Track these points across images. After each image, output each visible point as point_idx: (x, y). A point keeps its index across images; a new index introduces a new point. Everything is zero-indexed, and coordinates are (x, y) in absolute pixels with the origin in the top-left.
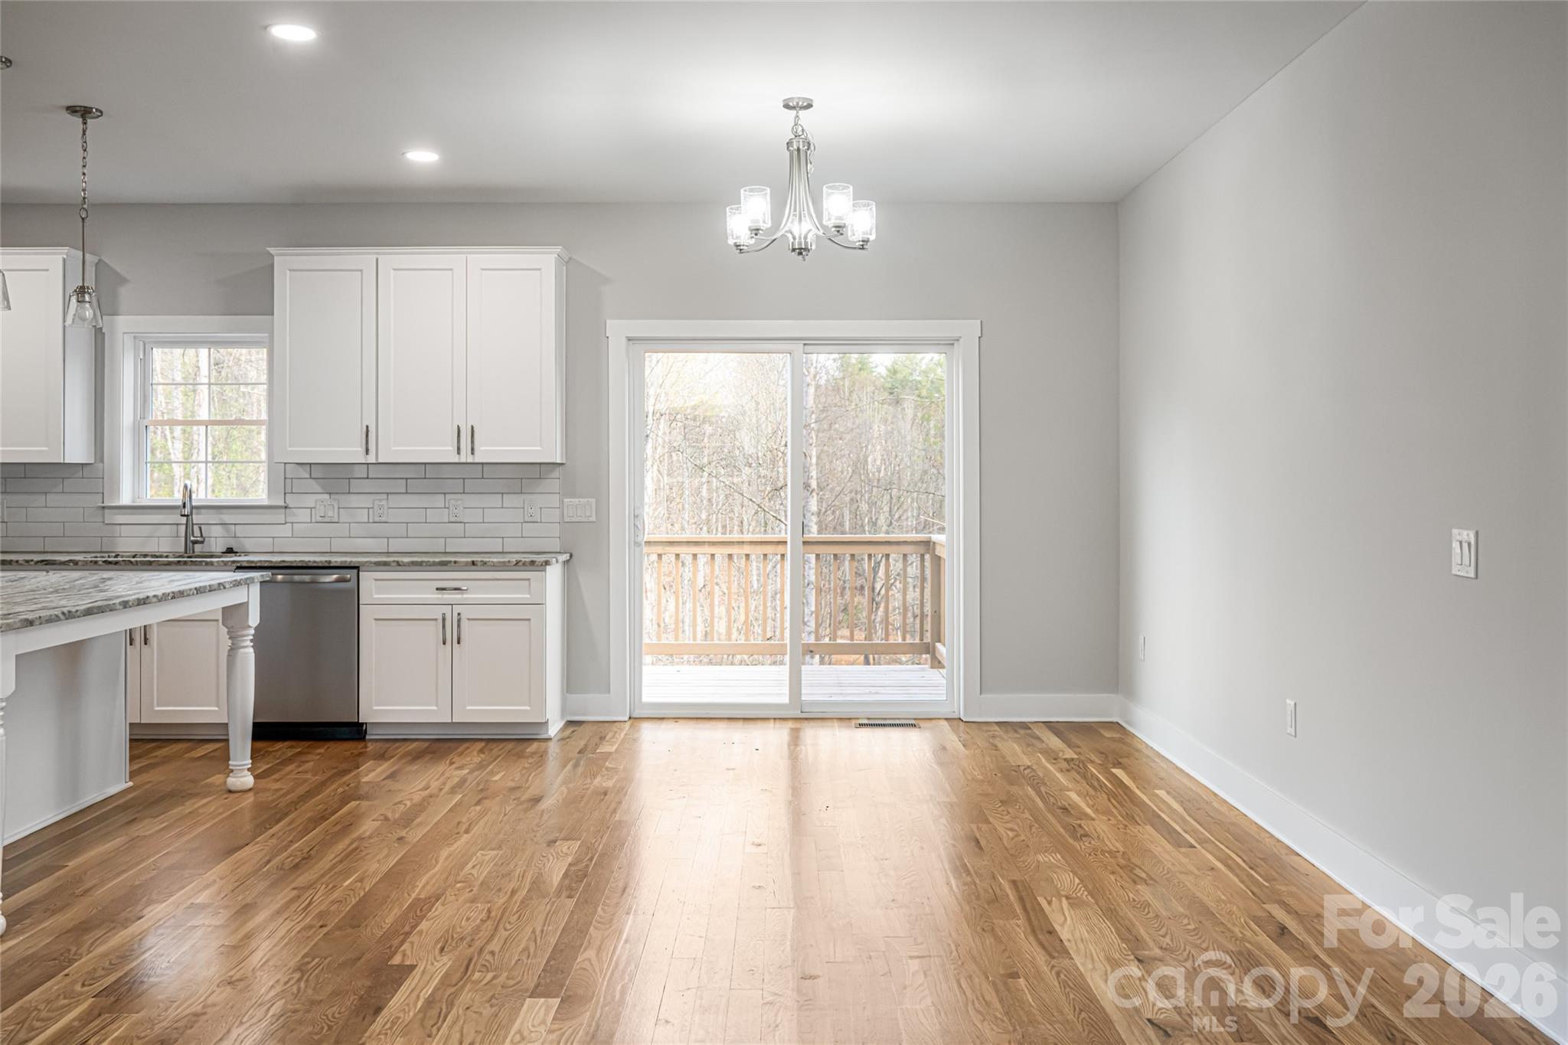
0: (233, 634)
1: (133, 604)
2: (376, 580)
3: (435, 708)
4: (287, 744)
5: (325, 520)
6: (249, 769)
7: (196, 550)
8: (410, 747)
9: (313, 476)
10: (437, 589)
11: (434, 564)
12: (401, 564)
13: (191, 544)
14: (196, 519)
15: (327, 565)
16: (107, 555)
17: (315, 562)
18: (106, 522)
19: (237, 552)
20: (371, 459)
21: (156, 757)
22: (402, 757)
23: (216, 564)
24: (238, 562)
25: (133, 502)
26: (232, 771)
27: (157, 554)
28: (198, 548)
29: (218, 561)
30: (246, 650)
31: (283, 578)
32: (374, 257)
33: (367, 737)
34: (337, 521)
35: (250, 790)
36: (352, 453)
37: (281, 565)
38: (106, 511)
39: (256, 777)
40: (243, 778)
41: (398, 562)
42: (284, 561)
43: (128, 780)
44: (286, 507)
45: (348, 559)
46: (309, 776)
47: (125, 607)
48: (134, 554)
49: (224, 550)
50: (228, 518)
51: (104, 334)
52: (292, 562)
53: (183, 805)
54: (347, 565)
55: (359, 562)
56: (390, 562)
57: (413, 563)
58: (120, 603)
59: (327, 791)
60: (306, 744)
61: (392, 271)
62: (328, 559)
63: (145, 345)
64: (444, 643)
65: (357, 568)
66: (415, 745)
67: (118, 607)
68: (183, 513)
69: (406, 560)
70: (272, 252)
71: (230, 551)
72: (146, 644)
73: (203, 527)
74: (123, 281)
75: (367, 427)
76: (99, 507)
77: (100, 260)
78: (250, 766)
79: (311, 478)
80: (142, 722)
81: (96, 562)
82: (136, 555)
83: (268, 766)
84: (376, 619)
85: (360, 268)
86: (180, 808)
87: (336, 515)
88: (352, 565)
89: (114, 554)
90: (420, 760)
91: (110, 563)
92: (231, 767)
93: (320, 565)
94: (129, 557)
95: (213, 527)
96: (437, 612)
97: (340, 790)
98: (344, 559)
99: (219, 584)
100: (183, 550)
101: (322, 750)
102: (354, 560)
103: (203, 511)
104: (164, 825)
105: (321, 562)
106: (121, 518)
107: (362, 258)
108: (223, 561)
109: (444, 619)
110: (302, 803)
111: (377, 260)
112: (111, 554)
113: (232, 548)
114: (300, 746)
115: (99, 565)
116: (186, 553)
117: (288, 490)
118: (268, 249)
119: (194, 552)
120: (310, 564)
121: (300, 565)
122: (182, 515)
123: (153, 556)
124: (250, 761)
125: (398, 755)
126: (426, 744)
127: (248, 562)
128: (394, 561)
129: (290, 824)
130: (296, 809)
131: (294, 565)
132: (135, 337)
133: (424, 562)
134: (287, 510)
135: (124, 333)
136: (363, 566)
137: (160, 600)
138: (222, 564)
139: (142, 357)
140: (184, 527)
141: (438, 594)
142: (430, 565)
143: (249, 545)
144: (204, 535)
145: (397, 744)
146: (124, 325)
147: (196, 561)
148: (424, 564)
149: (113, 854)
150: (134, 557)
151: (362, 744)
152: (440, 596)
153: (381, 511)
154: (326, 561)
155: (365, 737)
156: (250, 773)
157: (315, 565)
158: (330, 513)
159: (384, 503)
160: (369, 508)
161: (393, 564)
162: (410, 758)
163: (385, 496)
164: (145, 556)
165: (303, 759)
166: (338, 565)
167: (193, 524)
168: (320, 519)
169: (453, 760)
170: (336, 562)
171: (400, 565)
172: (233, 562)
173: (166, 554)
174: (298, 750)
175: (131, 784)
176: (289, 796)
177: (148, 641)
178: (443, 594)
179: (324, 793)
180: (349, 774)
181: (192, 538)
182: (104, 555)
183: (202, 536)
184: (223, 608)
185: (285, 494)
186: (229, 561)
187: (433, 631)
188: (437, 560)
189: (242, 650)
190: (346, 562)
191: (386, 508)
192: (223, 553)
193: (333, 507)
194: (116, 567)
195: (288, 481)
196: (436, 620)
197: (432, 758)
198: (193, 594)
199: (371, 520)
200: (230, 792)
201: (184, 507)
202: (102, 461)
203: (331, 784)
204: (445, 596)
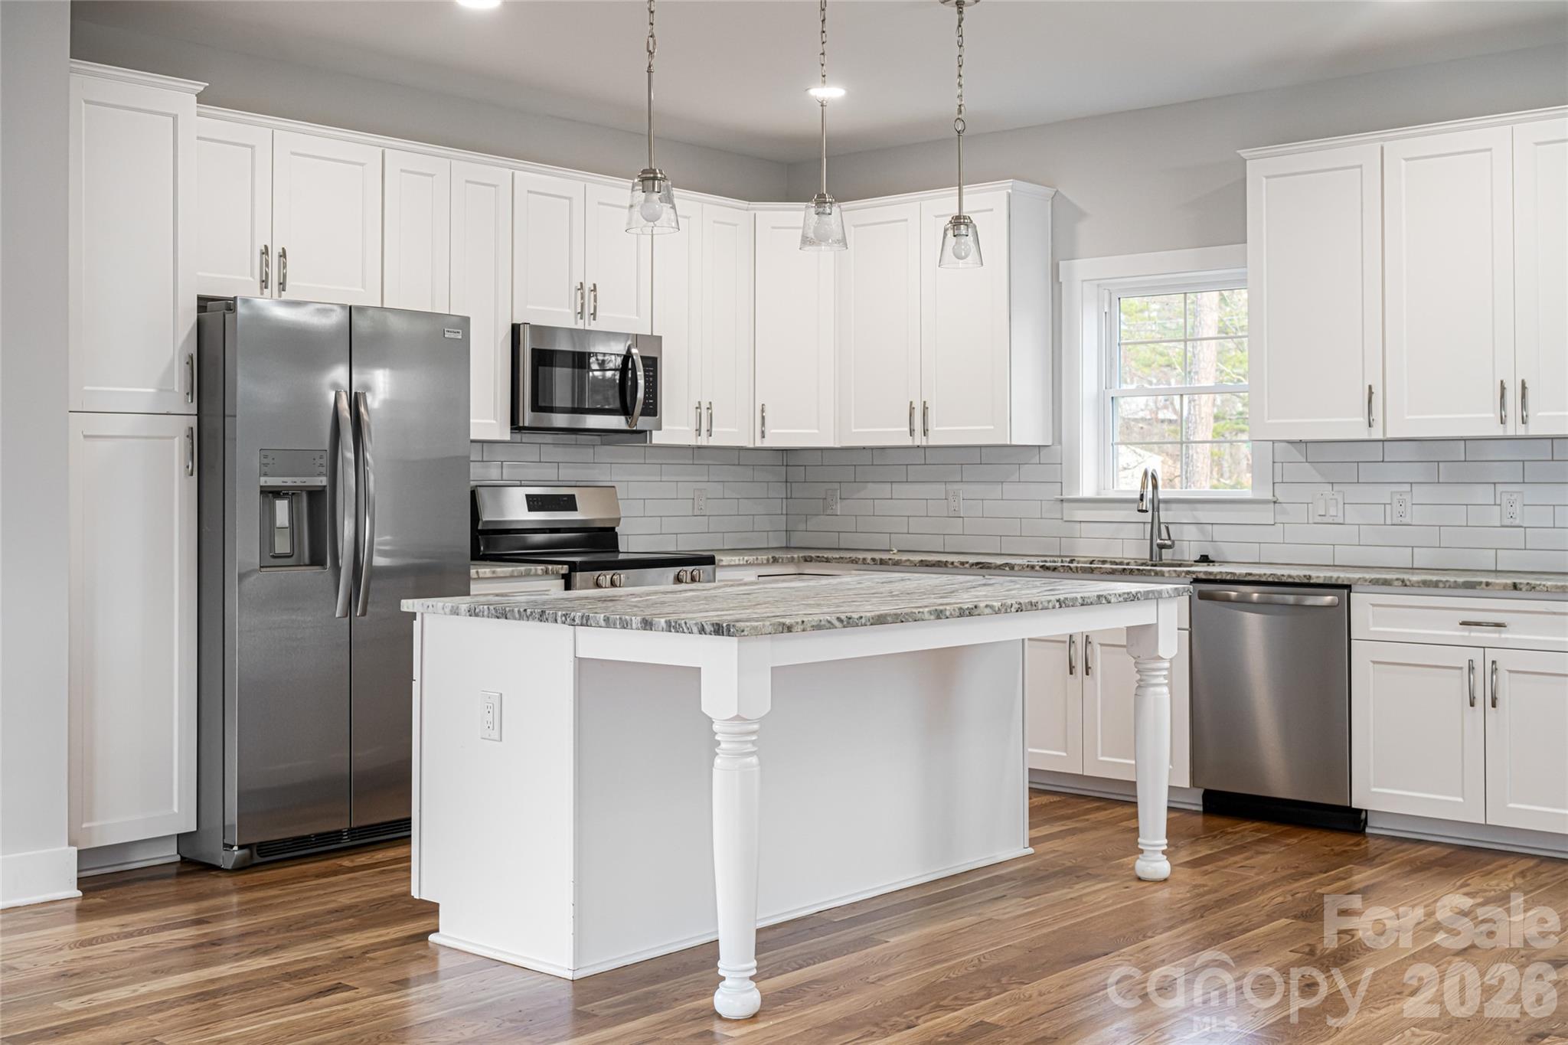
0: (1140, 667)
1: (951, 614)
2: (1373, 605)
3: (1460, 800)
4: (1256, 825)
5: (1325, 520)
6: (1164, 852)
7: (1163, 558)
8: (1424, 852)
9: (1309, 460)
10: (1463, 623)
11: (1456, 585)
12: (1408, 583)
13: (1157, 549)
14: (1165, 516)
15: (1306, 581)
16: (1060, 559)
17: (1290, 576)
18: (1065, 519)
19: (1213, 562)
20: (1377, 434)
21: (1087, 820)
22: (1398, 865)
23: (1167, 575)
24: (1194, 572)
25: (1098, 494)
26: (1142, 851)
27: (1117, 560)
28: (1167, 554)
29: (1169, 571)
30: (1158, 689)
31: (1259, 597)
32: (1378, 145)
33: (1368, 830)
34: (1342, 522)
35: (1165, 880)
36: (1350, 425)
37: (1246, 579)
38: (1065, 505)
39: (1173, 866)
40: (1155, 863)
41: (1403, 581)
42: (1250, 574)
43: (1027, 845)
44: (1275, 502)
45: (1335, 575)
46: (1252, 873)
47: (938, 617)
48: (1092, 559)
49: (1198, 558)
50: (1204, 515)
51: (1061, 283)
52: (1260, 575)
53: (1070, 888)
54: (1333, 582)
55: (1349, 579)
56: (1392, 580)
57: (1425, 584)
58: (930, 613)
59: (1261, 898)
60: (1279, 829)
61: (1403, 162)
62: (1307, 573)
63: (1112, 297)
64: (1472, 705)
65: (1348, 587)
66: (1432, 849)
67: (927, 616)
68: (1140, 508)
69: (1415, 578)
70: (1243, 155)
71: (1205, 559)
72: (1087, 674)
73: (1170, 527)
74: (1081, 215)
75: (1370, 387)
76: (1057, 500)
77: (1057, 191)
78: (1165, 848)
79: (1307, 462)
80: (1085, 774)
81: (1033, 567)
82: (1093, 561)
83: (1210, 852)
84: (1374, 662)
85: (1358, 163)
86: (1065, 891)
87: (1341, 514)
88: (1340, 582)
89: (1068, 559)
90: (1423, 873)
91: (1048, 568)
92: (1140, 847)
93: (1297, 581)
94: (1085, 563)
95: (1186, 526)
96: (1461, 658)
97: (1280, 899)
98: (1329, 574)
99: (1099, 597)
100: (1148, 557)
101: (1294, 841)
102: (1342, 575)
103: (1174, 506)
104: (1031, 909)
105: (1298, 576)
106: (1081, 514)
107: (1361, 149)
108: (1175, 571)
109: (1471, 669)
110: (1216, 909)
111: (1382, 148)
112: (1064, 559)
113: (1207, 556)
114: (1268, 830)
115: (1037, 571)
116: (1151, 560)
117: (1278, 479)
118: (1238, 151)
119: (1161, 559)
120: (1284, 579)
121: (1270, 579)
122: (1139, 511)
123: (1112, 563)
124: (1166, 841)
125: (1393, 863)
126: (1447, 851)
127: (1206, 573)
128: (1397, 579)
129: (1178, 936)
130: (1202, 917)
131: (1263, 579)
132: (1098, 286)
133: (1441, 581)
134: (1276, 505)
135: (1083, 281)
136: (1355, 584)
137: (997, 612)
138: (1174, 575)
139: (1106, 310)
140: (1150, 525)
141: (1463, 630)
142: (1450, 587)
143: (1229, 552)
144: (1172, 538)
145: (1405, 846)
146: (1082, 270)
147: (1143, 570)
148: (1441, 585)
149: (946, 936)
150: (1091, 563)
151: (1355, 839)
152: (1466, 634)
153: (1402, 509)
154: (1305, 576)
155: (1364, 829)
156: (1165, 857)
157: (1290, 580)
158: (1332, 511)
159: (1407, 497)
160: (1385, 504)
161: (1396, 583)
162: (1408, 868)
163: (1407, 487)
164: (1104, 562)
165: (1260, 849)
166: (1321, 581)
167: (1159, 523)
168: (1319, 519)
169: (1469, 882)
170: (1318, 577)
171: (1406, 586)
172: (1188, 573)
173: (1128, 561)
174: (1265, 835)
175: (1031, 850)
176: (1206, 897)
177: (1090, 671)
178: (1470, 631)
179: (1253, 901)
180: (1308, 878)
181: (1159, 541)
182: (1056, 559)
183: (1170, 539)
184: (1128, 628)
185: (1274, 483)
186: (1183, 571)
187: (1455, 686)
188: (1461, 580)
189: (1152, 689)
190: (1331, 577)
191: (1409, 504)
192: (1195, 561)
193: (1337, 502)
194: (1054, 574)
195: (1278, 466)
196: (1461, 668)
197: (1439, 874)
198: (1054, 608)
199: (1388, 522)
200: (1139, 879)
201: (1142, 500)
202: (1060, 443)
203: (1271, 890)
204: (1473, 634)
